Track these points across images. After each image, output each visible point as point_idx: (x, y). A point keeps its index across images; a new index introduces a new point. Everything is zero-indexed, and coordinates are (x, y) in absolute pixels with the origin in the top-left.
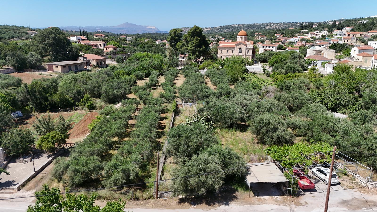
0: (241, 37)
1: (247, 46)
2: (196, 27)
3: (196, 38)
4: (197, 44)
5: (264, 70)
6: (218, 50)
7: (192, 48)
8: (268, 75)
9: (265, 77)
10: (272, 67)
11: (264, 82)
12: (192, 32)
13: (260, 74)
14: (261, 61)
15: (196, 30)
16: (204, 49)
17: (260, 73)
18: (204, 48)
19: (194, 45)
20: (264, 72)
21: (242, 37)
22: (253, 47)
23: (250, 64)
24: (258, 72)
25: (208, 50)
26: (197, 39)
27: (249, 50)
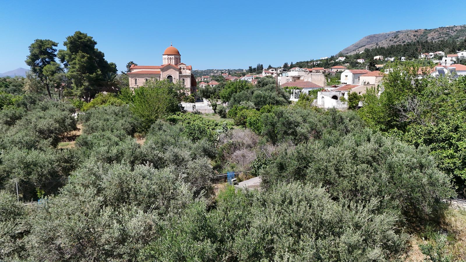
0: (169, 57)
1: (181, 73)
2: (81, 34)
3: (80, 53)
4: (83, 66)
5: (215, 106)
6: (130, 79)
7: (75, 73)
8: (222, 114)
9: (218, 118)
10: (227, 103)
11: (216, 125)
12: (71, 43)
13: (207, 115)
14: (206, 95)
15: (80, 38)
16: (100, 75)
17: (207, 112)
18: (100, 72)
19: (77, 66)
20: (215, 110)
21: (171, 57)
22: (192, 74)
23: (187, 100)
24: (203, 112)
25: (109, 79)
26: (83, 57)
27: (185, 79)
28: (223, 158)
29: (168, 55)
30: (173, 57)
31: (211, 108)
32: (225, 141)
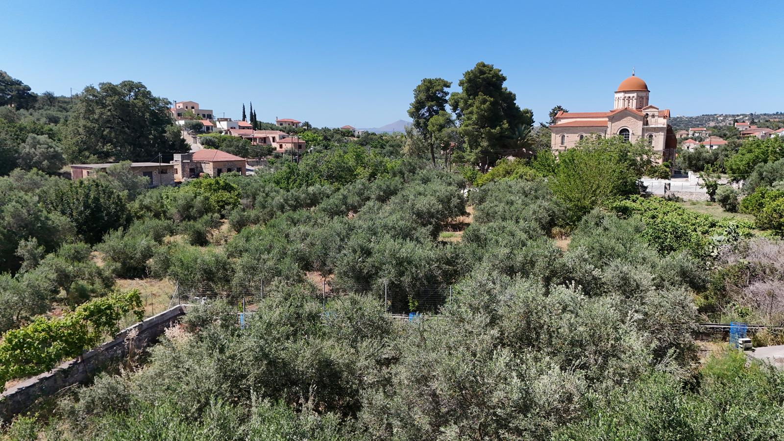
0: (627, 95)
1: (646, 123)
2: (484, 66)
3: (481, 96)
4: (483, 116)
5: (712, 189)
6: (553, 135)
7: (470, 128)
8: (729, 204)
9: (718, 212)
10: (741, 182)
11: (713, 225)
12: (470, 81)
13: (694, 204)
14: (696, 165)
15: (482, 72)
16: (506, 129)
17: (694, 198)
18: (506, 126)
19: (474, 117)
20: (712, 194)
21: (631, 95)
22: (668, 126)
23: (653, 173)
24: (685, 198)
25: (520, 135)
26: (484, 102)
27: (654, 134)
28: (722, 292)
29: (625, 92)
30: (635, 95)
31: (705, 190)
32: (731, 261)
